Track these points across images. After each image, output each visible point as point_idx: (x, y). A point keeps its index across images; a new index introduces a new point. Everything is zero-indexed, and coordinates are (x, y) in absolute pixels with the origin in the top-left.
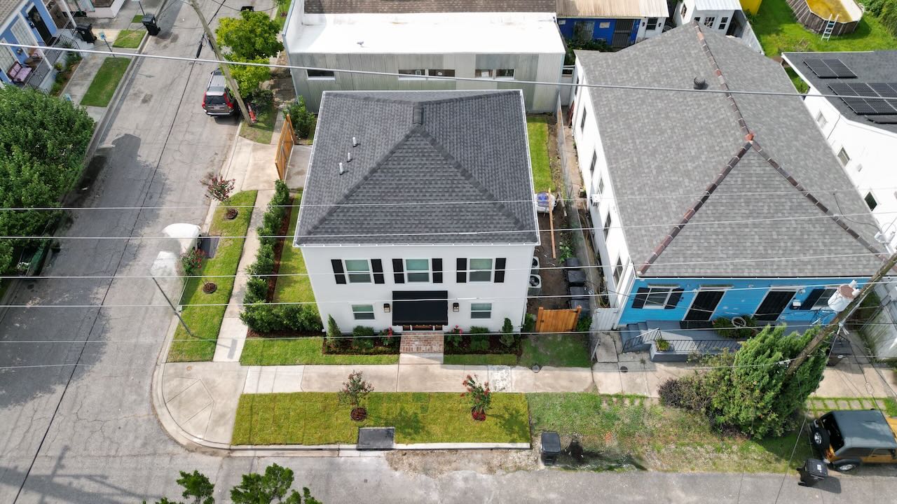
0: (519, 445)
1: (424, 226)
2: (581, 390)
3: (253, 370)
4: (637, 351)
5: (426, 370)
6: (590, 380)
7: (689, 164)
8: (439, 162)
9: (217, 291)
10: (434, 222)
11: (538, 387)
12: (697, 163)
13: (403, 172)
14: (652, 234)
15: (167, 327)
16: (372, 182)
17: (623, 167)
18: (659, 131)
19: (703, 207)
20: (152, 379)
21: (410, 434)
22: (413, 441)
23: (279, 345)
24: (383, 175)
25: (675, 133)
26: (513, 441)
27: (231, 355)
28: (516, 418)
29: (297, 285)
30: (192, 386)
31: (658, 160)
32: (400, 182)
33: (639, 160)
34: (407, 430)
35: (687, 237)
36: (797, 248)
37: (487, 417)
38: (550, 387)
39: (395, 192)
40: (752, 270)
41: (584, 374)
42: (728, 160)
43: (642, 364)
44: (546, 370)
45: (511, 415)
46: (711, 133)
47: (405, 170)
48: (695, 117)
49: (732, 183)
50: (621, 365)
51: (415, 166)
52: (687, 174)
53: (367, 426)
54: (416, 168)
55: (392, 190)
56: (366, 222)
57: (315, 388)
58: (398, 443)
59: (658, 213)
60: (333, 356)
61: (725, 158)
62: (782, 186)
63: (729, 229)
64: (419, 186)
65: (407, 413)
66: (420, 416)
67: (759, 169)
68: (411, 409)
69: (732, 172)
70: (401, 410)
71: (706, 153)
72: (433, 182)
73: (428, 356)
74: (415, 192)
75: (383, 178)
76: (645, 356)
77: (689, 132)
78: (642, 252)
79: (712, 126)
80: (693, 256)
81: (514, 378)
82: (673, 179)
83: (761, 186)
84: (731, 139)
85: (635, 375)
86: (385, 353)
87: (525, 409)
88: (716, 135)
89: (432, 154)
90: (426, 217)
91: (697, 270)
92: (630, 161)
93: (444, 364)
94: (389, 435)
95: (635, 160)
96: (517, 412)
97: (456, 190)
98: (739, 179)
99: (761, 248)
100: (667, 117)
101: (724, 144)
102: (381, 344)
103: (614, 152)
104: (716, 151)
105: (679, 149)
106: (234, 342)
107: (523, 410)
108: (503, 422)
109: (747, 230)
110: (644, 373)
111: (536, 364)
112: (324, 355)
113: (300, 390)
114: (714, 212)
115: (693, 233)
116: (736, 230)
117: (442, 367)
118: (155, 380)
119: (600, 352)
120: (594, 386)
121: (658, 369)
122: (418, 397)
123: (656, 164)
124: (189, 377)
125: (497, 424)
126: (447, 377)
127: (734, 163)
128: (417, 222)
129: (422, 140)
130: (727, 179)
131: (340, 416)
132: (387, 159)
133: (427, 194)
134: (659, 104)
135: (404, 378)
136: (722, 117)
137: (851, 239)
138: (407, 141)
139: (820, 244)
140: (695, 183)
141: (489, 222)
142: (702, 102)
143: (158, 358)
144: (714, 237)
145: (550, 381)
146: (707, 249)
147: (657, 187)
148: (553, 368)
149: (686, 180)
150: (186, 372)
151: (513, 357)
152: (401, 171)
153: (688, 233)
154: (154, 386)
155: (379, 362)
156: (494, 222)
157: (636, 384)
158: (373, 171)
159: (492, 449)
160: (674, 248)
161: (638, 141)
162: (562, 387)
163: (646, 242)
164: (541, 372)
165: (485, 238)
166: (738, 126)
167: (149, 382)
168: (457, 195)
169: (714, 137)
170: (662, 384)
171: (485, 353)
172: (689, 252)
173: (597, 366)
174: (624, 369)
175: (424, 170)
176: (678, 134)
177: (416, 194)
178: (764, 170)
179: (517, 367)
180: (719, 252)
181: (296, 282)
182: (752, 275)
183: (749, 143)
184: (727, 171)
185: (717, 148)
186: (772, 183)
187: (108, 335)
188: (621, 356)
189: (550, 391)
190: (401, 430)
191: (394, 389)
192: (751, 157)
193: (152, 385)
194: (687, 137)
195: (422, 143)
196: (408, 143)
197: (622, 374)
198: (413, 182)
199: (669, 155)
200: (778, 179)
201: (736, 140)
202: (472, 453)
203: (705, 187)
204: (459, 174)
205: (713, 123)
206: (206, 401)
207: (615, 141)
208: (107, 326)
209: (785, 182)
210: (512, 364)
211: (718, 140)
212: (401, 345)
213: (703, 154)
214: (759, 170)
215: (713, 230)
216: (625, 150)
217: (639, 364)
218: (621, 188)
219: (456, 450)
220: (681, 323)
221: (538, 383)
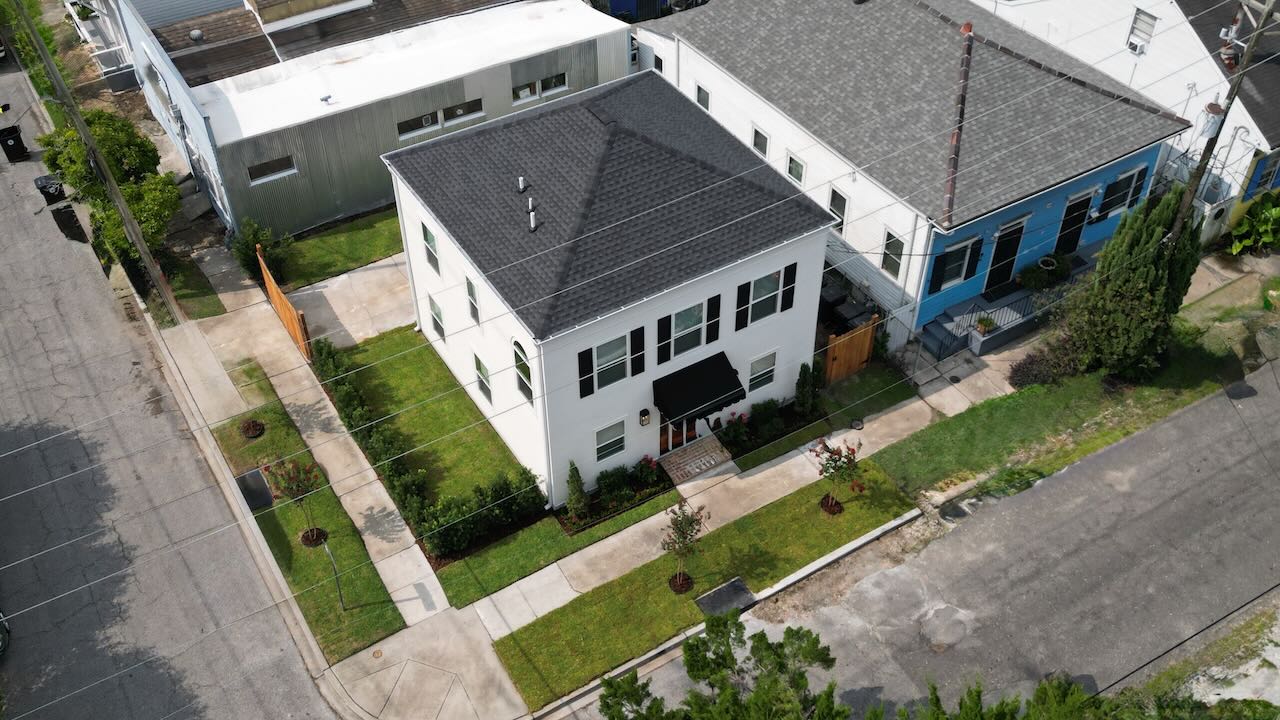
0: (908, 516)
1: (690, 251)
2: (928, 423)
3: (482, 607)
4: (953, 352)
5: (725, 491)
6: (928, 410)
7: (913, 86)
8: (666, 162)
9: (330, 536)
11: (876, 443)
12: (922, 82)
13: (628, 191)
14: (928, 178)
15: (281, 625)
16: (595, 219)
17: (829, 124)
18: (845, 66)
19: (966, 125)
20: (325, 701)
21: (766, 574)
22: (775, 579)
23: (495, 558)
24: (604, 204)
25: (869, 60)
26: (897, 516)
27: (430, 605)
28: (879, 489)
29: (454, 471)
30: (401, 675)
31: (870, 97)
32: (632, 206)
33: (844, 108)
34: (758, 571)
35: (970, 164)
36: (1082, 135)
37: (845, 506)
38: (892, 437)
40: (1055, 176)
42: (957, 63)
43: (970, 365)
44: (869, 421)
45: (870, 488)
46: (914, 43)
47: (630, 188)
48: (881, 33)
49: (979, 87)
50: (947, 376)
51: (639, 178)
52: (918, 97)
53: (703, 593)
54: (641, 180)
57: (594, 582)
58: (758, 591)
59: (917, 153)
60: (587, 531)
61: (953, 62)
62: (1028, 73)
63: (1006, 140)
65: (740, 551)
66: (762, 545)
67: (994, 62)
68: (742, 544)
69: (971, 74)
70: (731, 549)
71: (925, 66)
73: (715, 473)
75: (607, 208)
76: (967, 354)
77: (887, 52)
78: (931, 201)
79: (911, 35)
80: (989, 182)
82: (906, 110)
83: (1008, 80)
84: (945, 40)
85: (972, 379)
86: (656, 494)
88: (922, 43)
89: (653, 155)
91: (1003, 198)
92: (833, 113)
93: (743, 471)
94: (738, 589)
95: (839, 109)
96: (876, 482)
98: (983, 80)
99: (1049, 148)
100: (844, 47)
101: (941, 49)
102: (647, 485)
103: (803, 112)
104: (936, 60)
105: (887, 76)
106: (420, 587)
107: (881, 477)
108: (867, 501)
109: (1024, 133)
110: (980, 373)
111: (854, 420)
113: (577, 595)
114: (980, 125)
115: (973, 158)
116: (1013, 137)
117: (742, 478)
118: (331, 699)
119: (915, 374)
120: (937, 412)
121: (990, 362)
122: (742, 524)
123: (871, 103)
124: (386, 665)
125: (861, 508)
126: (759, 485)
127: (967, 63)
129: (631, 141)
130: (971, 83)
131: (658, 599)
132: (598, 181)
133: (674, 208)
134: (821, 37)
136: (914, 21)
137: (1126, 106)
138: (612, 148)
139: (1100, 122)
140: (937, 103)
142: (878, 15)
143: (307, 670)
144: (996, 153)
145: (884, 430)
146: (997, 170)
147: (893, 127)
148: (875, 416)
149: (924, 105)
150: (377, 662)
151: (821, 423)
152: (624, 190)
153: (967, 160)
154: (338, 707)
157: (979, 388)
158: (589, 203)
159: (878, 538)
160: (964, 183)
161: (826, 88)
162: (904, 430)
163: (927, 189)
164: (867, 426)
165: (772, 238)
166: (943, 23)
167: (323, 706)
168: (711, 197)
169: (921, 45)
172: (982, 181)
173: (922, 390)
174: (956, 380)
175: (652, 178)
176: (873, 61)
178: (1001, 61)
179: (834, 433)
180: (1012, 168)
181: (448, 469)
182: (1058, 181)
183: (970, 36)
184: (966, 76)
185: (935, 56)
186: (1016, 73)
187: (185, 684)
188: (939, 368)
189: (894, 441)
190: (749, 574)
192: (981, 52)
193: (331, 708)
194: (888, 60)
195: (633, 144)
196: (614, 151)
197: (956, 385)
198: (647, 200)
199: (879, 87)
200: (1020, 66)
201: (951, 39)
202: (858, 555)
203: (953, 102)
204: (698, 169)
205: (909, 32)
206: (444, 681)
207: (794, 100)
208: (173, 672)
209: (1028, 68)
210: (827, 433)
211: (930, 48)
212: (670, 474)
213: (922, 69)
214: (996, 63)
215: (990, 146)
216: (816, 104)
217: (966, 366)
218: (847, 147)
219: (836, 561)
220: (984, 296)
221: (874, 439)
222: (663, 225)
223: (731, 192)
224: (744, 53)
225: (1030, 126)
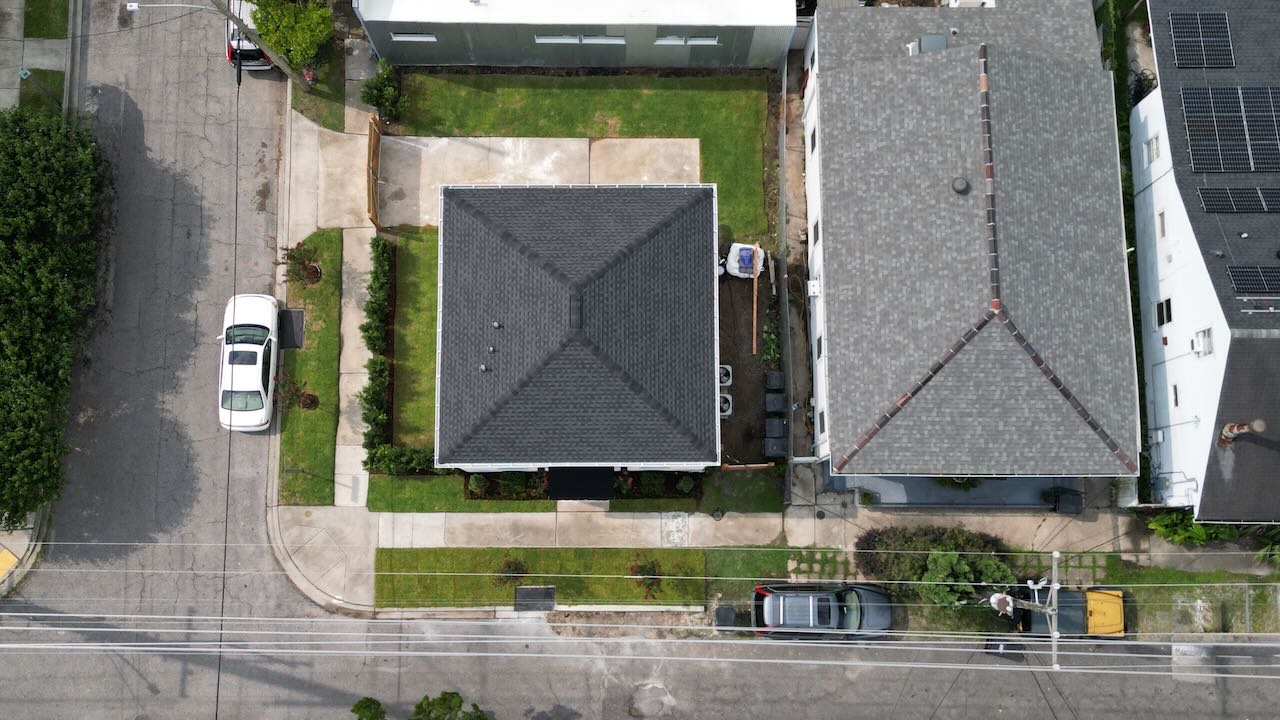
0: (692, 608)
2: (767, 541)
3: (384, 518)
4: (839, 492)
5: (589, 519)
6: (779, 529)
7: (920, 321)
8: (603, 375)
9: (320, 406)
10: (597, 440)
11: (718, 539)
12: (929, 322)
13: (560, 386)
14: (859, 417)
16: (522, 397)
17: (841, 298)
18: (895, 249)
19: (923, 391)
20: (267, 526)
21: (572, 595)
22: (575, 602)
23: (412, 487)
24: (535, 389)
25: (914, 261)
27: (355, 498)
30: (316, 537)
31: (886, 300)
32: (557, 397)
33: (864, 291)
34: (569, 591)
35: (897, 427)
36: (1024, 441)
38: (732, 539)
39: (550, 408)
40: (966, 466)
41: (773, 521)
42: (964, 329)
43: (843, 509)
44: (729, 517)
45: (686, 573)
46: (955, 278)
47: (562, 384)
48: (944, 241)
49: (964, 361)
50: (818, 509)
51: (574, 379)
52: (915, 335)
53: (524, 585)
54: (575, 381)
55: (547, 406)
56: (517, 441)
57: (461, 543)
58: (559, 604)
60: (478, 501)
61: (963, 325)
62: (1024, 366)
63: (948, 419)
64: (579, 400)
65: (568, 571)
67: (999, 344)
68: (573, 567)
69: (966, 347)
70: (562, 567)
71: (943, 309)
72: (596, 397)
73: (591, 502)
74: (576, 407)
75: (535, 393)
76: (848, 498)
77: (931, 266)
79: (959, 266)
80: (902, 449)
81: (692, 527)
82: (898, 338)
83: (997, 365)
84: (976, 298)
85: (834, 522)
86: (540, 498)
87: (702, 567)
88: (960, 283)
89: (594, 366)
90: (588, 435)
92: (852, 289)
93: (610, 511)
94: (548, 595)
95: (859, 289)
96: (693, 570)
97: (624, 405)
98: (973, 357)
99: (982, 441)
100: (910, 228)
101: (966, 303)
103: (836, 266)
104: (955, 310)
105: (913, 291)
106: (356, 480)
107: (699, 568)
108: (676, 582)
109: (970, 419)
110: (844, 520)
111: (718, 510)
112: (467, 501)
113: (443, 545)
114: (935, 396)
115: (905, 423)
116: (957, 419)
117: (606, 516)
118: (270, 525)
119: (796, 492)
120: (783, 536)
121: (860, 514)
122: (580, 553)
123: (882, 306)
124: (310, 524)
125: (669, 584)
126: (614, 529)
127: (970, 336)
128: (578, 440)
129: (582, 350)
130: (959, 356)
132: (539, 371)
133: (590, 410)
134: (905, 198)
135: (563, 530)
136: (974, 255)
137: (1090, 431)
138: (564, 350)
139: (1051, 437)
140: (921, 353)
141: (661, 440)
142: (957, 219)
143: (267, 499)
144: (929, 427)
145: (733, 531)
146: (918, 441)
147: (876, 346)
148: (737, 514)
149: (912, 346)
150: (306, 519)
151: (692, 501)
152: (557, 384)
153: (899, 423)
154: (272, 536)
155: (533, 510)
156: (668, 440)
157: (832, 533)
158: (523, 384)
159: (663, 612)
160: (881, 440)
161: (867, 258)
162: (746, 537)
163: (850, 426)
164: (723, 520)
166: (989, 279)
167: (263, 528)
168: (624, 412)
169: (958, 286)
170: (862, 534)
171: (658, 497)
172: (897, 445)
173: (790, 510)
174: (821, 515)
175: (585, 383)
176: (916, 264)
177: (575, 410)
178: (1006, 346)
179: (696, 513)
180: (932, 445)
182: (964, 472)
183: (993, 312)
184: (959, 347)
185: (957, 307)
186: (1013, 362)
188: (819, 498)
189: (731, 544)
190: (562, 589)
191: (552, 542)
192: (994, 329)
193: (268, 533)
194: (926, 274)
195: (582, 353)
196: (565, 353)
197: (817, 520)
198: (572, 397)
199: (900, 295)
200: (1020, 357)
201: (981, 301)
202: (641, 615)
203: (931, 364)
204: (627, 388)
205: (961, 262)
206: (337, 556)
209: (1029, 361)
210: (691, 511)
211: (961, 294)
213: (939, 310)
214: (999, 346)
215: (929, 419)
216: (849, 267)
217: (840, 507)
222: (575, 419)
223: (643, 414)
224: (845, 155)
225: (980, 414)
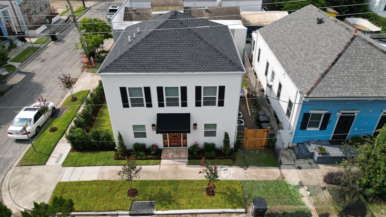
0: (238, 210)
1: (175, 64)
2: (275, 179)
3: (69, 169)
4: (306, 158)
5: (177, 168)
6: (279, 174)
7: (323, 49)
8: (185, 32)
9: (57, 131)
10: (182, 61)
11: (247, 177)
12: (327, 48)
14: (309, 79)
16: (146, 42)
17: (285, 58)
18: (302, 41)
19: (336, 64)
20: (5, 176)
21: (165, 205)
22: (167, 209)
23: (88, 156)
24: (152, 38)
25: (311, 40)
26: (234, 208)
27: (57, 162)
28: (235, 194)
30: (28, 178)
31: (304, 51)
32: (162, 42)
33: (294, 53)
34: (163, 202)
35: (331, 78)
37: (216, 194)
38: (255, 177)
39: (159, 46)
40: (373, 94)
41: (276, 170)
43: (310, 165)
44: (251, 168)
45: (232, 192)
46: (332, 36)
47: (165, 36)
48: (321, 33)
49: (350, 53)
50: (297, 165)
51: (171, 34)
52: (323, 53)
53: (138, 200)
54: (172, 35)
55: (157, 46)
56: (141, 62)
57: (106, 178)
58: (157, 210)
59: (310, 70)
60: (120, 161)
61: (343, 43)
62: (378, 54)
63: (354, 74)
64: (173, 43)
65: (164, 192)
66: (172, 193)
67: (363, 46)
68: (166, 189)
69: (348, 48)
70: (160, 190)
72: (181, 42)
73: (178, 161)
74: (171, 46)
75: (153, 40)
76: (311, 161)
77: (319, 38)
78: (305, 87)
79: (331, 33)
80: (335, 87)
81: (232, 172)
82: (315, 56)
83: (366, 54)
84: (344, 36)
85: (307, 170)
86: (152, 159)
87: (240, 189)
90: (177, 59)
91: (340, 94)
92: (289, 55)
93: (188, 164)
94: (152, 206)
95: (291, 54)
96: (235, 191)
97: (195, 45)
98: (354, 51)
99: (375, 83)
100: (305, 36)
101: (341, 38)
102: (150, 154)
104: (337, 42)
105: (315, 45)
106: (61, 155)
107: (239, 189)
108: (227, 196)
109: (365, 74)
110: (312, 170)
111: (245, 165)
112: (115, 161)
113: (97, 179)
114: (343, 66)
115: (333, 76)
116: (358, 74)
118: (7, 176)
119: (283, 159)
120: (282, 177)
121: (321, 167)
122: (171, 182)
123: (304, 53)
124: (28, 174)
125: (222, 198)
126: (190, 172)
127: (349, 44)
128: (172, 61)
130: (347, 51)
131: (120, 194)
132: (155, 31)
133: (178, 47)
134: (299, 33)
135: (164, 172)
136: (336, 29)
138: (167, 22)
140: (329, 55)
141: (214, 61)
143: (12, 165)
144: (346, 78)
145: (255, 174)
146: (343, 83)
147: (306, 61)
148: (255, 167)
149: (323, 55)
150: (27, 171)
151: (231, 161)
152: (163, 36)
153: (330, 76)
154: (5, 180)
155: (148, 164)
156: (218, 61)
157: (308, 175)
158: (147, 36)
159: (220, 213)
160: (324, 84)
162: (262, 177)
163: (306, 82)
164: (248, 169)
169: (334, 37)
170: (325, 174)
171: (213, 159)
172: (333, 85)
173: (282, 166)
174: (300, 168)
175: (176, 36)
176: (313, 40)
177: (171, 48)
178: (367, 47)
179: (233, 166)
180: (351, 85)
182: (374, 96)
183: (355, 35)
184: (346, 48)
185: (337, 40)
186: (372, 52)
188: (296, 161)
189: (255, 179)
190: (160, 202)
191: (156, 178)
192: (358, 41)
193: (4, 179)
194: (318, 40)
197: (298, 170)
198: (170, 42)
199: (310, 48)
200: (375, 51)
201: (347, 35)
202: (206, 216)
203: (337, 54)
204: (196, 38)
206: (35, 187)
209: (380, 52)
210: (230, 165)
212: (162, 154)
213: (330, 44)
214: (363, 47)
215: (345, 74)
216: (285, 51)
217: (308, 165)
218: (286, 65)
219: (196, 214)
220: (330, 141)
221: (247, 175)
222: (171, 52)
223: (205, 49)
224: (273, 36)
225: (369, 72)
